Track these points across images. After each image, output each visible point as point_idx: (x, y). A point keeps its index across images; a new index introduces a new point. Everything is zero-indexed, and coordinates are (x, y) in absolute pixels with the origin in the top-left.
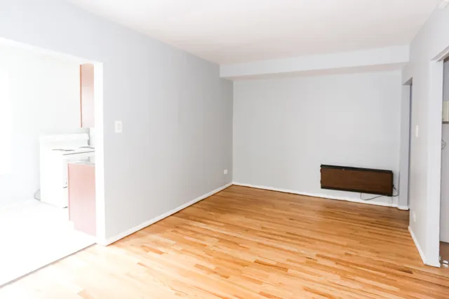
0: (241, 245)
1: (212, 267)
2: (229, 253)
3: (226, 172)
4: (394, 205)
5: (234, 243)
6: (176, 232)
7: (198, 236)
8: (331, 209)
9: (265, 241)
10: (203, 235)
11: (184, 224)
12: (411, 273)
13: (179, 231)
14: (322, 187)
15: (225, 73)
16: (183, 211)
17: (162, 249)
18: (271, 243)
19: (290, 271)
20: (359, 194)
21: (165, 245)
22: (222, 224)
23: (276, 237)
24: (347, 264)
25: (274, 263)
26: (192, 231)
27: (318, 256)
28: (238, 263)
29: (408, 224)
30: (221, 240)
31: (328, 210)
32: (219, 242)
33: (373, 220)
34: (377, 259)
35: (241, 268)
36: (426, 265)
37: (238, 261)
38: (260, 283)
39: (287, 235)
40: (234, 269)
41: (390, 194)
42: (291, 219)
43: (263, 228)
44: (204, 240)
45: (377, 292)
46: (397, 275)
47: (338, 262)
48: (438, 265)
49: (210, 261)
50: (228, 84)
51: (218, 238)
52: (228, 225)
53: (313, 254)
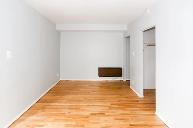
0: (80, 108)
1: (74, 123)
2: (77, 114)
3: (58, 75)
4: (122, 80)
5: (77, 109)
6: (44, 111)
7: (57, 110)
8: (105, 85)
9: (89, 104)
10: (60, 108)
11: (46, 106)
12: (138, 102)
13: (46, 110)
14: (99, 77)
15: (58, 28)
16: (42, 99)
17: (41, 124)
18: (92, 104)
19: (106, 114)
20: (111, 77)
21: (42, 120)
22: (67, 101)
23: (92, 101)
24: (122, 105)
25: (98, 113)
26: (53, 108)
27: (111, 104)
28: (84, 118)
29: (130, 86)
30: (70, 109)
32: (70, 110)
33: (119, 86)
34: (128, 100)
35: (87, 119)
36: (140, 98)
37: (84, 116)
38: (98, 123)
39: (96, 99)
40: (84, 121)
41: (121, 76)
42: (93, 92)
43: (85, 98)
44: (62, 111)
45: (135, 112)
46: (135, 104)
47: (118, 105)
48: (143, 97)
49: (71, 121)
50: (58, 33)
51: (68, 108)
52: (70, 101)
53: (109, 104)
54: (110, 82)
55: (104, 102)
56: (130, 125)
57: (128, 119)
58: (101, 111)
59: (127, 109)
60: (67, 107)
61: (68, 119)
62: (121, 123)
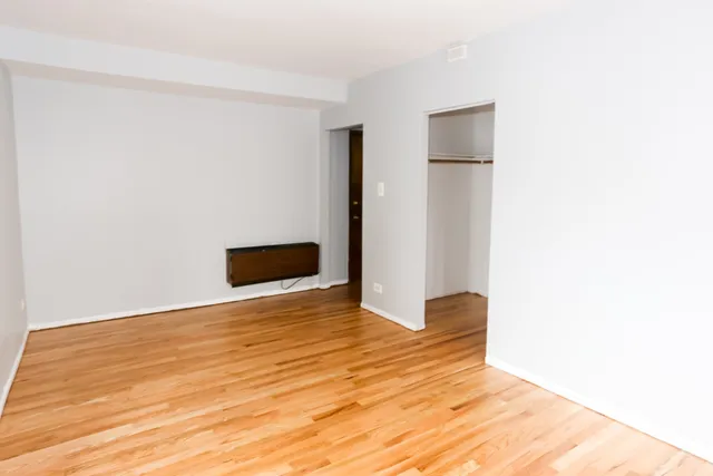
0: (256, 415)
4: (315, 286)
9: (276, 390)
14: (234, 286)
18: (285, 387)
19: (363, 402)
20: (280, 282)
25: (334, 407)
28: (300, 438)
29: (360, 301)
30: (215, 428)
31: (264, 315)
32: (216, 432)
34: (389, 345)
35: (317, 439)
36: (417, 332)
37: (296, 435)
39: (284, 367)
42: (248, 346)
48: (424, 327)
53: (343, 372)
54: (283, 301)
55: (320, 369)
56: (454, 409)
57: (435, 396)
58: (338, 398)
59: (411, 370)
60: (196, 427)
61: (241, 464)
62: (429, 413)
